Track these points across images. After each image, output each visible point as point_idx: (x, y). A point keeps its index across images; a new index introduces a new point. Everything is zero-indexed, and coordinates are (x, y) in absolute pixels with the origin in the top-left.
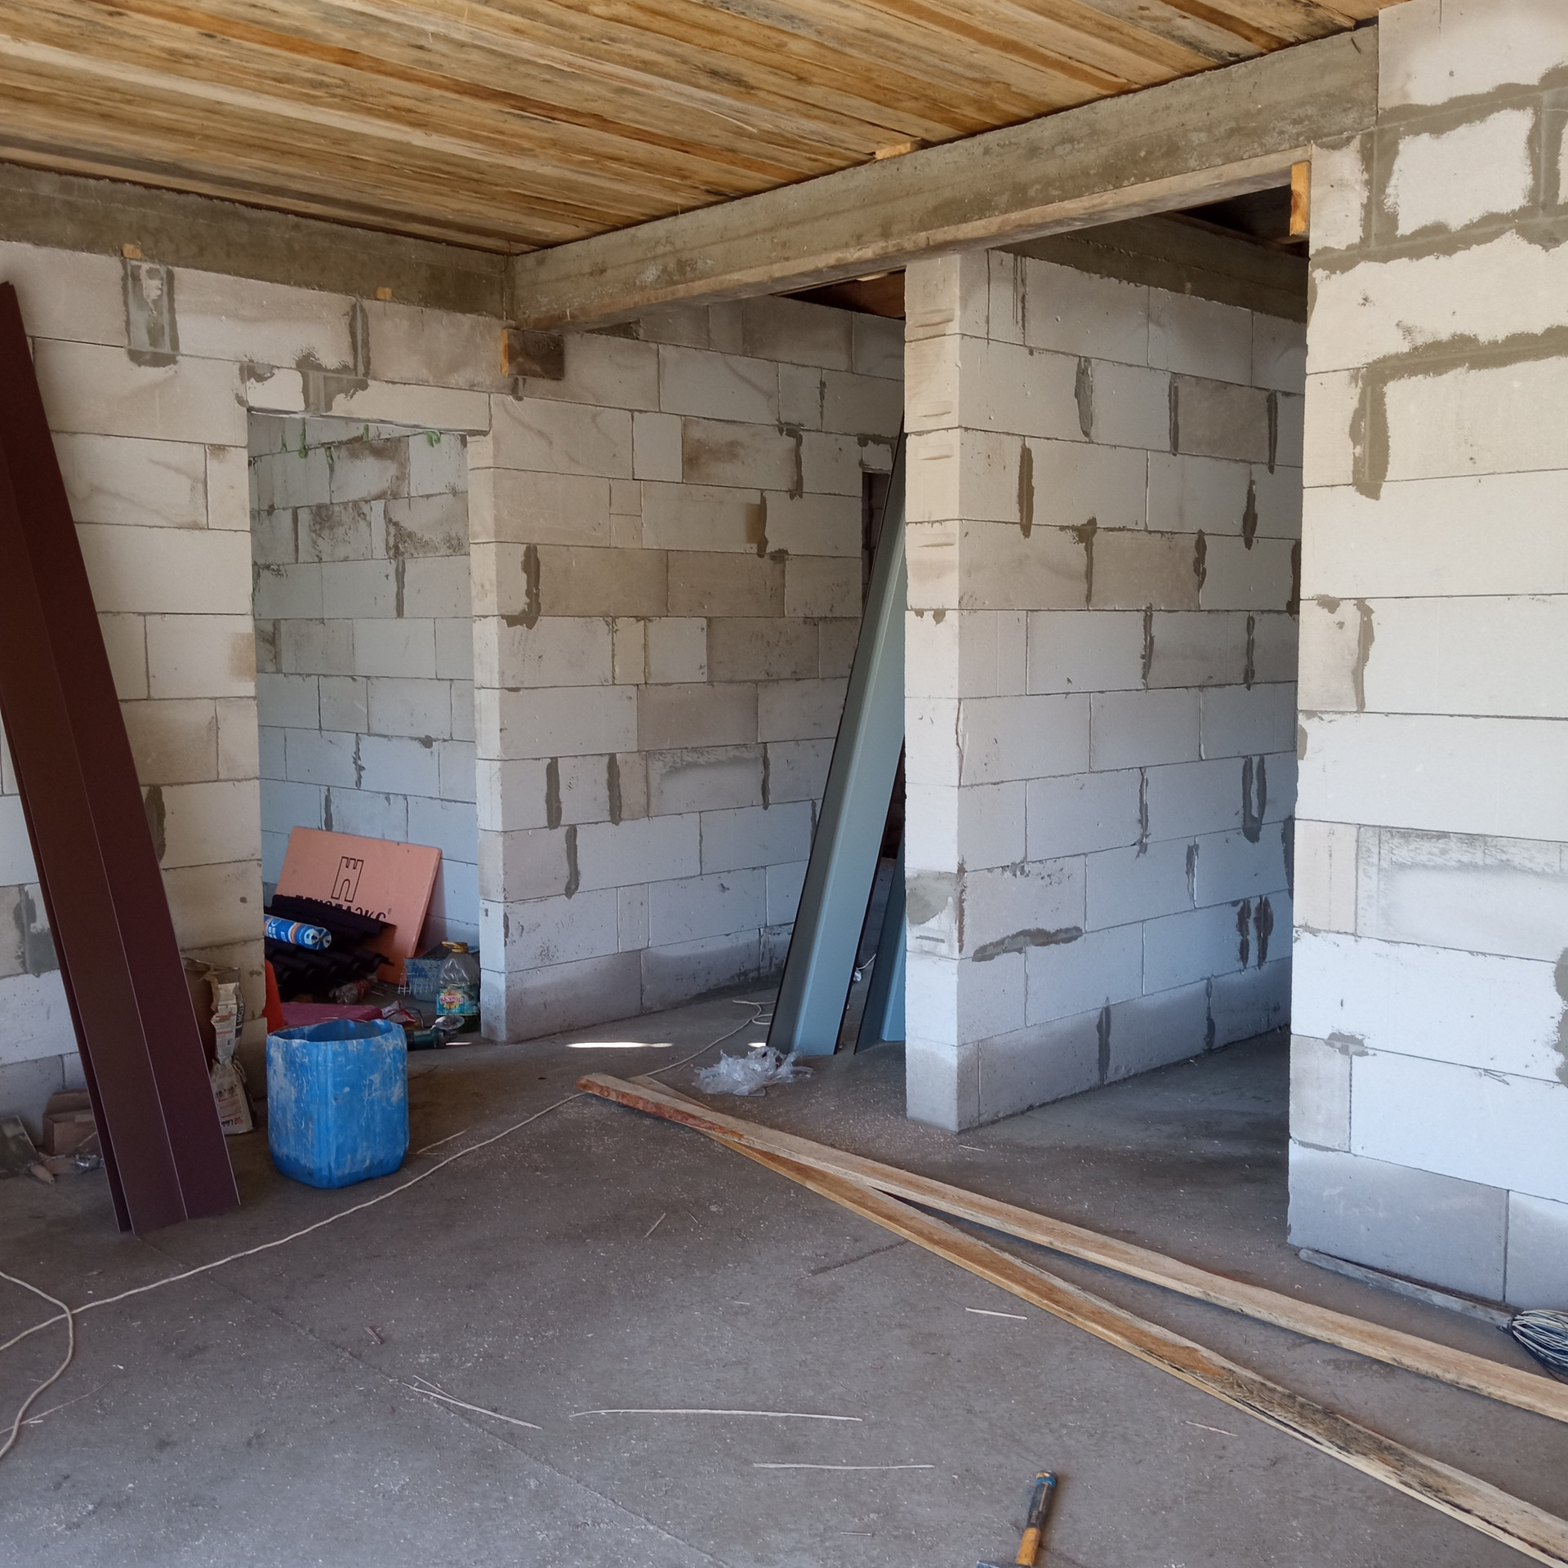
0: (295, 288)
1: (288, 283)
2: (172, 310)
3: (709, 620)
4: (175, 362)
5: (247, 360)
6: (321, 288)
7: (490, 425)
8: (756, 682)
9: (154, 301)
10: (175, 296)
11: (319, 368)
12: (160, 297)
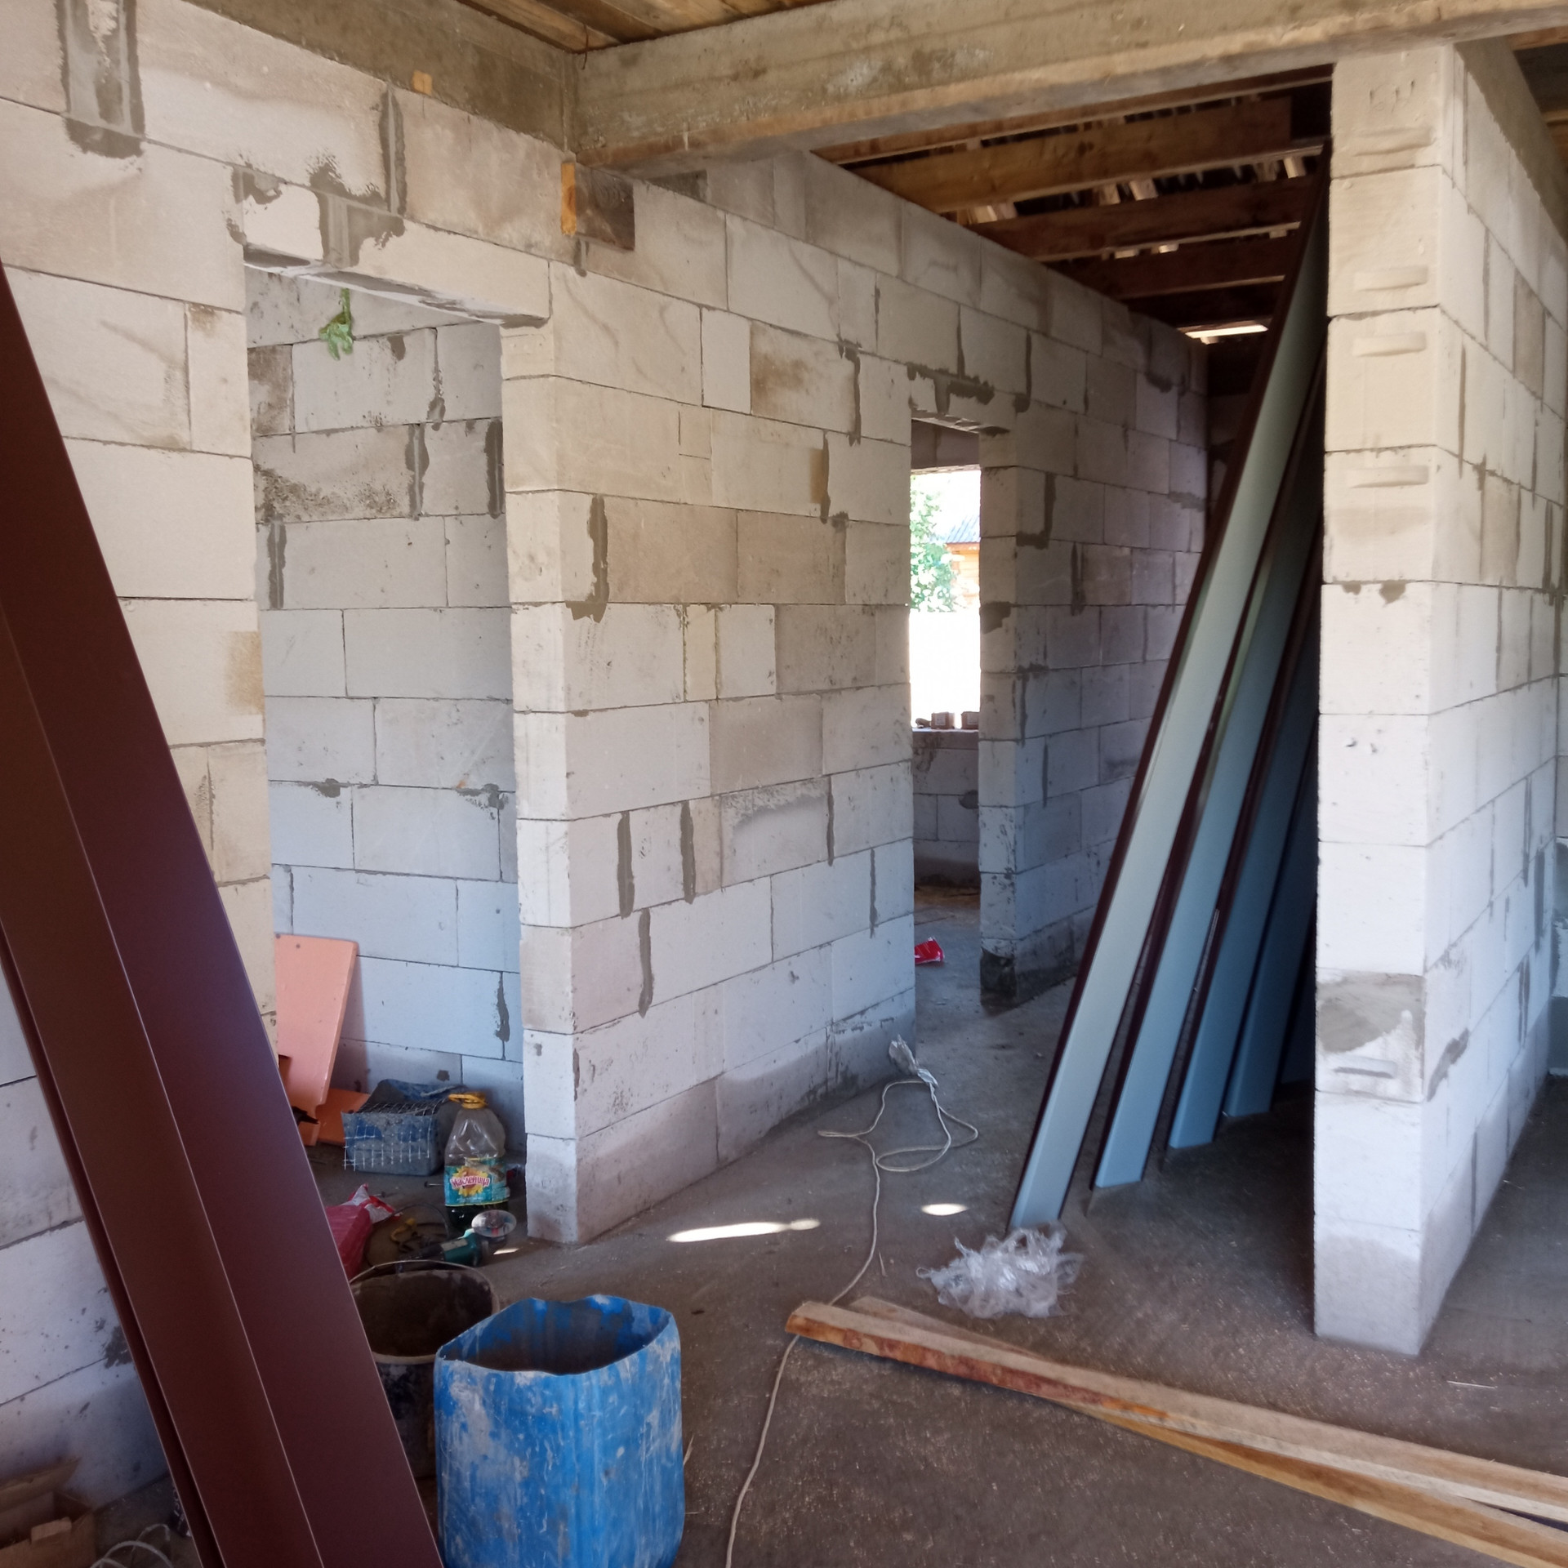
0: (307, 52)
1: (297, 42)
2: (133, 59)
3: (777, 607)
4: (138, 152)
5: (243, 163)
6: (344, 58)
7: (551, 310)
8: (821, 693)
9: (106, 39)
10: (139, 36)
11: (341, 191)
12: (115, 31)
